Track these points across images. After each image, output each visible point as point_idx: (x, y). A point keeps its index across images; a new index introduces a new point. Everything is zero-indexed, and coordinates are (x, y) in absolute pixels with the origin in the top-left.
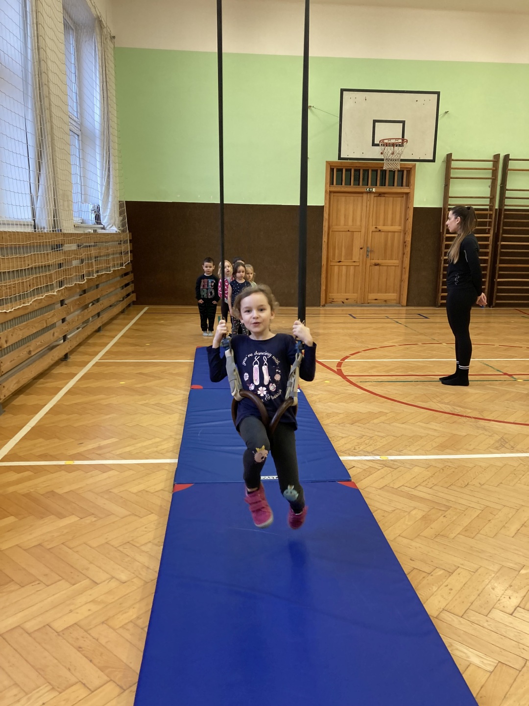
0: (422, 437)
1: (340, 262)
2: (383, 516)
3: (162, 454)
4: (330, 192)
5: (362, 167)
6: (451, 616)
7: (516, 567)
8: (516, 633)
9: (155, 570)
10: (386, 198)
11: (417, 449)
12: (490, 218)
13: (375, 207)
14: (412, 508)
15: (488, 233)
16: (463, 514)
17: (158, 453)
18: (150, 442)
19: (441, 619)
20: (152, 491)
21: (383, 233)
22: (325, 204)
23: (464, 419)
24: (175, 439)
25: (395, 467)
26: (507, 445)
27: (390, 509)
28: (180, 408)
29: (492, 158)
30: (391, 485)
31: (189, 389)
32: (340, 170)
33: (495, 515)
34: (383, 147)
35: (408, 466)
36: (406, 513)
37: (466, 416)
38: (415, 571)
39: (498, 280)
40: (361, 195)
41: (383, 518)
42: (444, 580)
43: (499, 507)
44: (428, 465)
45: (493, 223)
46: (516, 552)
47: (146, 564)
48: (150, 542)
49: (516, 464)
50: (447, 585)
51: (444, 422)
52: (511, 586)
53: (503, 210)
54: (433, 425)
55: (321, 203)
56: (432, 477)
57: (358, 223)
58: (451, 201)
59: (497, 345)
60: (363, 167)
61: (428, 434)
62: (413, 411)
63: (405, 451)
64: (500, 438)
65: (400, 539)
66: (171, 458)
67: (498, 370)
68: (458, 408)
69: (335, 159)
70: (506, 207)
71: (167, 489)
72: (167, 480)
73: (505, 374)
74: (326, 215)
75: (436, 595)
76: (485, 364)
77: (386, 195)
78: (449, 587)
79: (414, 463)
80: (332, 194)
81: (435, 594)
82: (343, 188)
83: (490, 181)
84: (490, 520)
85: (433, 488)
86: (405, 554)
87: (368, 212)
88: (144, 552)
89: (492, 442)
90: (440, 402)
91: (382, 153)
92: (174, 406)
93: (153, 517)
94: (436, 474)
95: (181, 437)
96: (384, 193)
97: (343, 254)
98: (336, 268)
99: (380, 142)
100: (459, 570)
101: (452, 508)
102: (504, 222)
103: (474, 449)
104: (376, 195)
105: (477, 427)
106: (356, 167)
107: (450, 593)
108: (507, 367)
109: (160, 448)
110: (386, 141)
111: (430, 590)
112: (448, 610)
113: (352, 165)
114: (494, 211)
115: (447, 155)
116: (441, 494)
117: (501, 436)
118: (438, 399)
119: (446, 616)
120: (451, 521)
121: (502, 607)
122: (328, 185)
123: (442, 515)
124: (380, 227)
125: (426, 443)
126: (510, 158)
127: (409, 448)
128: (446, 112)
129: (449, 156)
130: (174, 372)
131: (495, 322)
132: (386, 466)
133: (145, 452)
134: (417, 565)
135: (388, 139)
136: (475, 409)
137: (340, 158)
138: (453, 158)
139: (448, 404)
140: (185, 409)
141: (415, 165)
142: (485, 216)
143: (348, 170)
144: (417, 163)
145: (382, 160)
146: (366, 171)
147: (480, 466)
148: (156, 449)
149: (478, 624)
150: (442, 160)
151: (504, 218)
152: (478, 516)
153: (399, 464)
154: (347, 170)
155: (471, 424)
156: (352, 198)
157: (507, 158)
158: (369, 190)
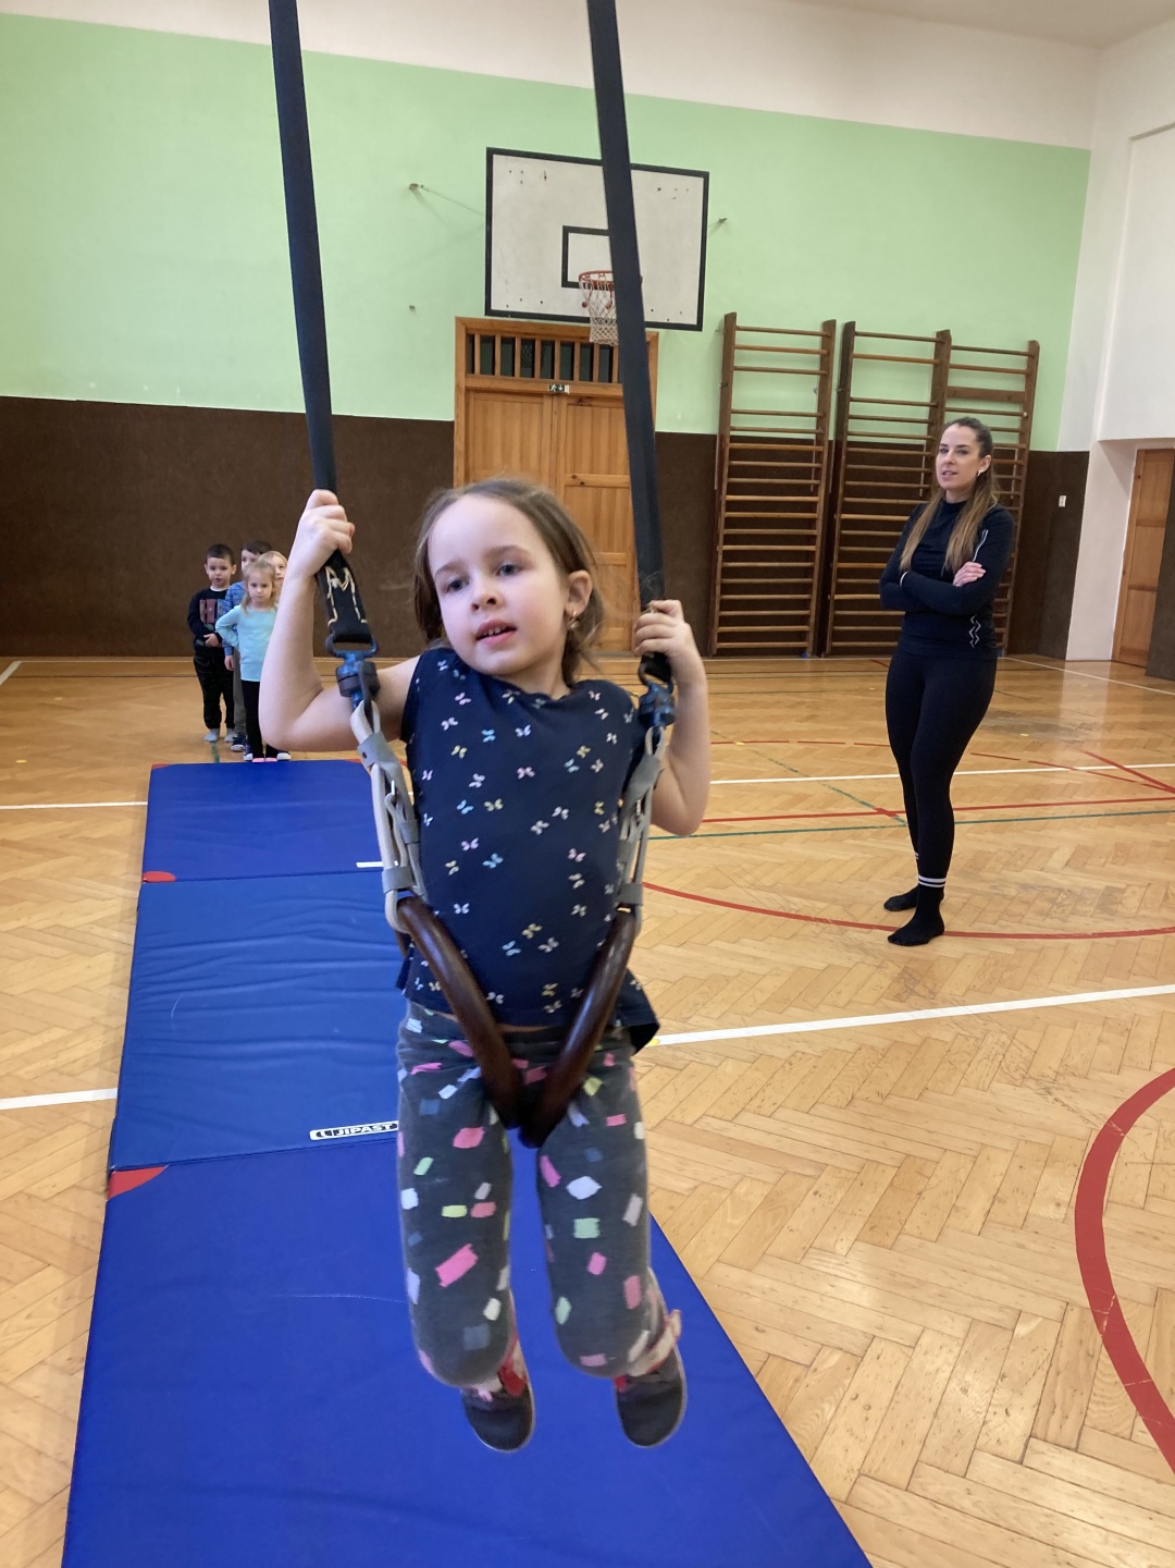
0: (728, 980)
2: (672, 1208)
3: (70, 1075)
4: (468, 390)
5: (538, 334)
6: (882, 1489)
7: (1005, 1319)
8: (1043, 1519)
9: (62, 1458)
10: (596, 409)
11: (723, 1011)
12: (819, 460)
13: (570, 428)
14: (736, 1178)
15: (815, 494)
16: (858, 1182)
17: (61, 1074)
18: (36, 1042)
19: (861, 1505)
20: (46, 1193)
21: (590, 491)
22: (457, 416)
23: (813, 927)
24: (108, 1028)
25: (679, 1064)
26: (919, 988)
27: (684, 1185)
28: (116, 935)
29: (818, 329)
30: (678, 1117)
31: (139, 879)
32: (488, 340)
33: (929, 1178)
34: (587, 291)
35: (709, 1060)
36: (724, 1196)
37: (816, 920)
38: (773, 1363)
39: (837, 597)
40: (538, 400)
41: (671, 1212)
42: (847, 1381)
43: (934, 1154)
44: (755, 1053)
45: (824, 472)
46: (996, 1275)
47: (34, 1441)
48: (42, 1362)
49: (948, 1037)
50: (857, 1396)
51: (770, 935)
52: (1003, 1377)
53: (844, 445)
54: (748, 947)
55: (450, 417)
56: (768, 1084)
57: (533, 464)
58: (737, 421)
59: (850, 743)
60: (542, 335)
61: (742, 971)
62: (698, 913)
63: (695, 1018)
64: (899, 971)
65: (720, 1270)
66: (97, 1087)
67: (864, 803)
68: (796, 900)
69: (479, 313)
70: (850, 438)
71: (88, 1183)
72: (87, 1155)
73: (881, 811)
74: (459, 444)
75: (834, 1431)
76: (834, 789)
77: (593, 403)
78: (863, 1400)
79: (723, 1051)
80: (472, 395)
81: (832, 1425)
82: (497, 382)
83: (816, 379)
84: (920, 1194)
85: (777, 1115)
86: (740, 1314)
87: (555, 439)
88: (24, 1398)
89: (886, 983)
90: (753, 886)
91: (584, 305)
92: (98, 930)
93: (52, 1278)
94: (776, 1077)
95: (124, 1021)
96: (590, 398)
99: (580, 277)
100: (876, 1347)
101: (828, 1169)
102: (847, 470)
103: (849, 1002)
104: (571, 401)
105: (847, 946)
106: (526, 334)
107: (867, 1419)
108: (880, 794)
109: (65, 1057)
110: (594, 277)
111: (817, 1415)
112: (872, 1474)
113: (516, 330)
114: (826, 445)
115: (726, 317)
116: (797, 1132)
117: (903, 966)
118: (749, 878)
119: (870, 1492)
120: (834, 1206)
121: (994, 1442)
122: (463, 374)
123: (808, 1191)
124: (582, 476)
125: (738, 994)
126: (857, 329)
127: (703, 1011)
128: (722, 221)
129: (730, 319)
130: (96, 836)
131: (836, 691)
132: (657, 1064)
133: (21, 1073)
134: (773, 1342)
135: (599, 272)
136: (834, 901)
137: (488, 311)
138: (739, 323)
139: (771, 889)
140: (131, 939)
141: (658, 334)
142: (806, 456)
143: (508, 341)
144: (662, 332)
145: (587, 320)
146: (548, 345)
147: (872, 1048)
148: (52, 1062)
149: (951, 1504)
150: (716, 328)
151: (847, 462)
152: (891, 1184)
153: (688, 1057)
154: (504, 340)
155: (831, 938)
156: (518, 405)
157: (850, 329)
158: (557, 389)
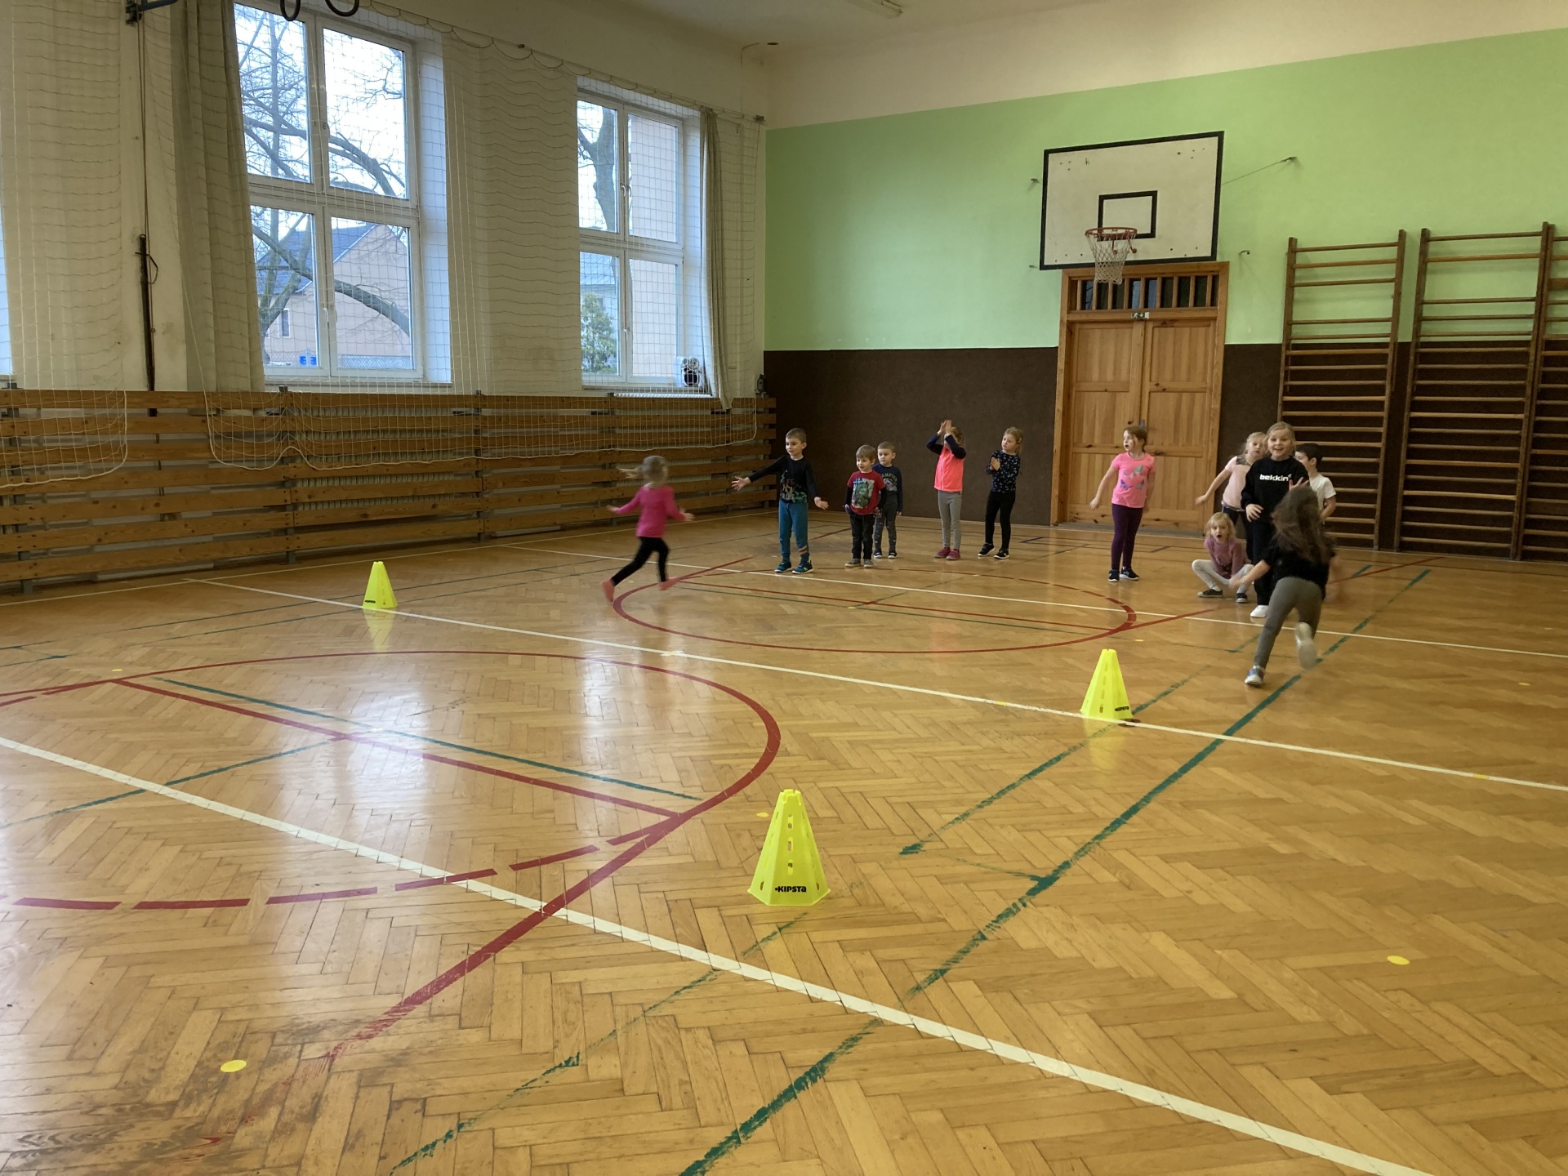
1: (1090, 446)
4: (1071, 323)
10: (1178, 329)
12: (1385, 362)
13: (1155, 346)
15: (1382, 393)
21: (1171, 394)
22: (1060, 343)
29: (1393, 240)
45: (1389, 372)
53: (1418, 345)
55: (1054, 345)
57: (1124, 376)
74: (1061, 365)
77: (1176, 324)
80: (1074, 326)
82: (1093, 314)
87: (1141, 355)
96: (1173, 321)
97: (1097, 432)
98: (1084, 458)
102: (1417, 370)
104: (1158, 324)
115: (1286, 242)
122: (1066, 312)
124: (1164, 385)
126: (1434, 235)
128: (1292, 159)
129: (1293, 243)
137: (1042, 266)
141: (1227, 264)
142: (1374, 359)
151: (1417, 362)
156: (1112, 331)
157: (1427, 237)
158: (1138, 316)
